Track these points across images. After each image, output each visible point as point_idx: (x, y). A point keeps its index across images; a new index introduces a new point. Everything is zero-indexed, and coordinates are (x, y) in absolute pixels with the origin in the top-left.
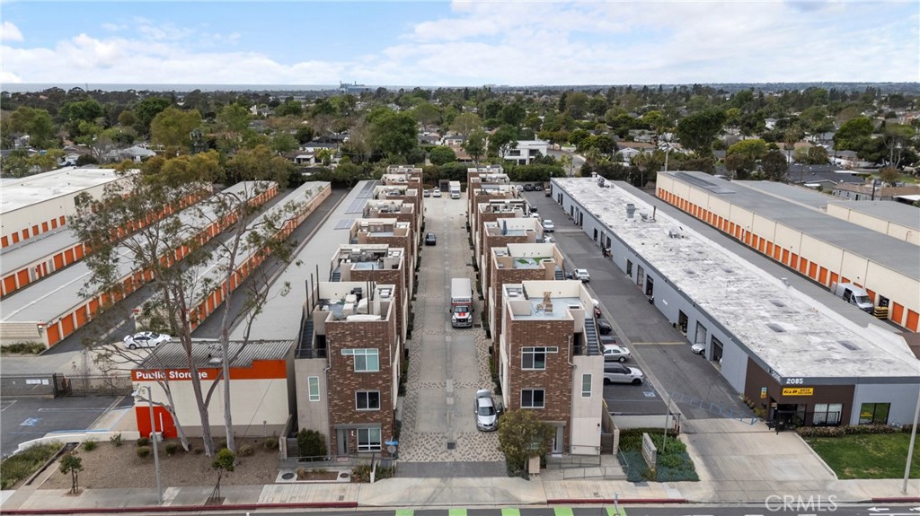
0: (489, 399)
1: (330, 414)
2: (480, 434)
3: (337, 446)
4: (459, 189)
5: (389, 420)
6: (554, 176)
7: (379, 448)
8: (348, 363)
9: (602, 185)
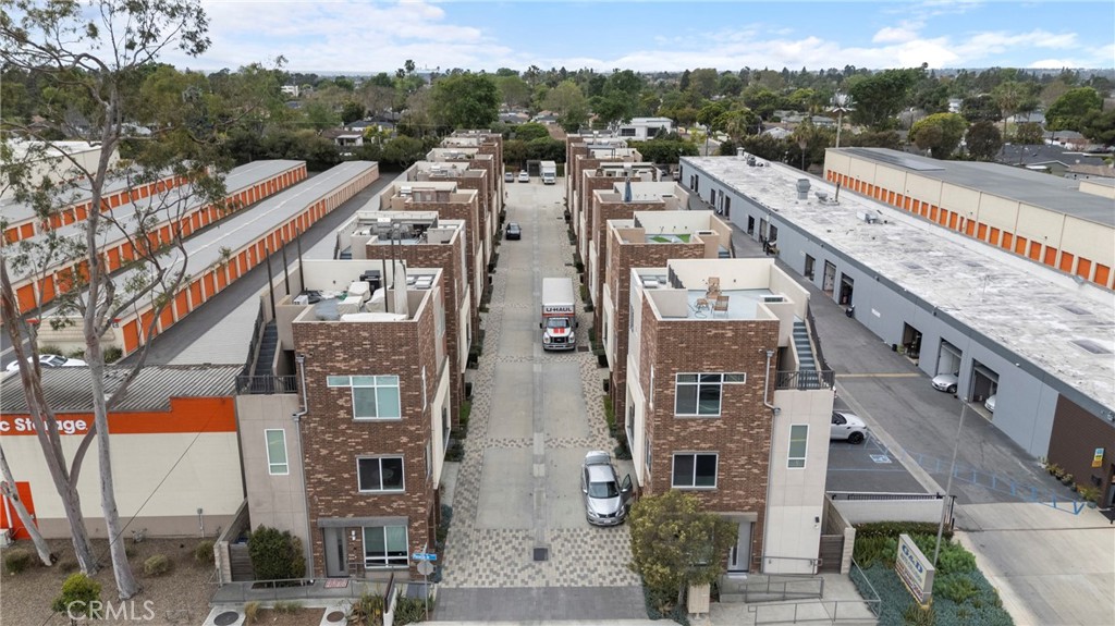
0: (608, 468)
1: (310, 499)
2: (593, 532)
3: (325, 558)
4: (554, 171)
5: (422, 510)
6: (684, 154)
7: (404, 562)
8: (341, 402)
9: (752, 164)
